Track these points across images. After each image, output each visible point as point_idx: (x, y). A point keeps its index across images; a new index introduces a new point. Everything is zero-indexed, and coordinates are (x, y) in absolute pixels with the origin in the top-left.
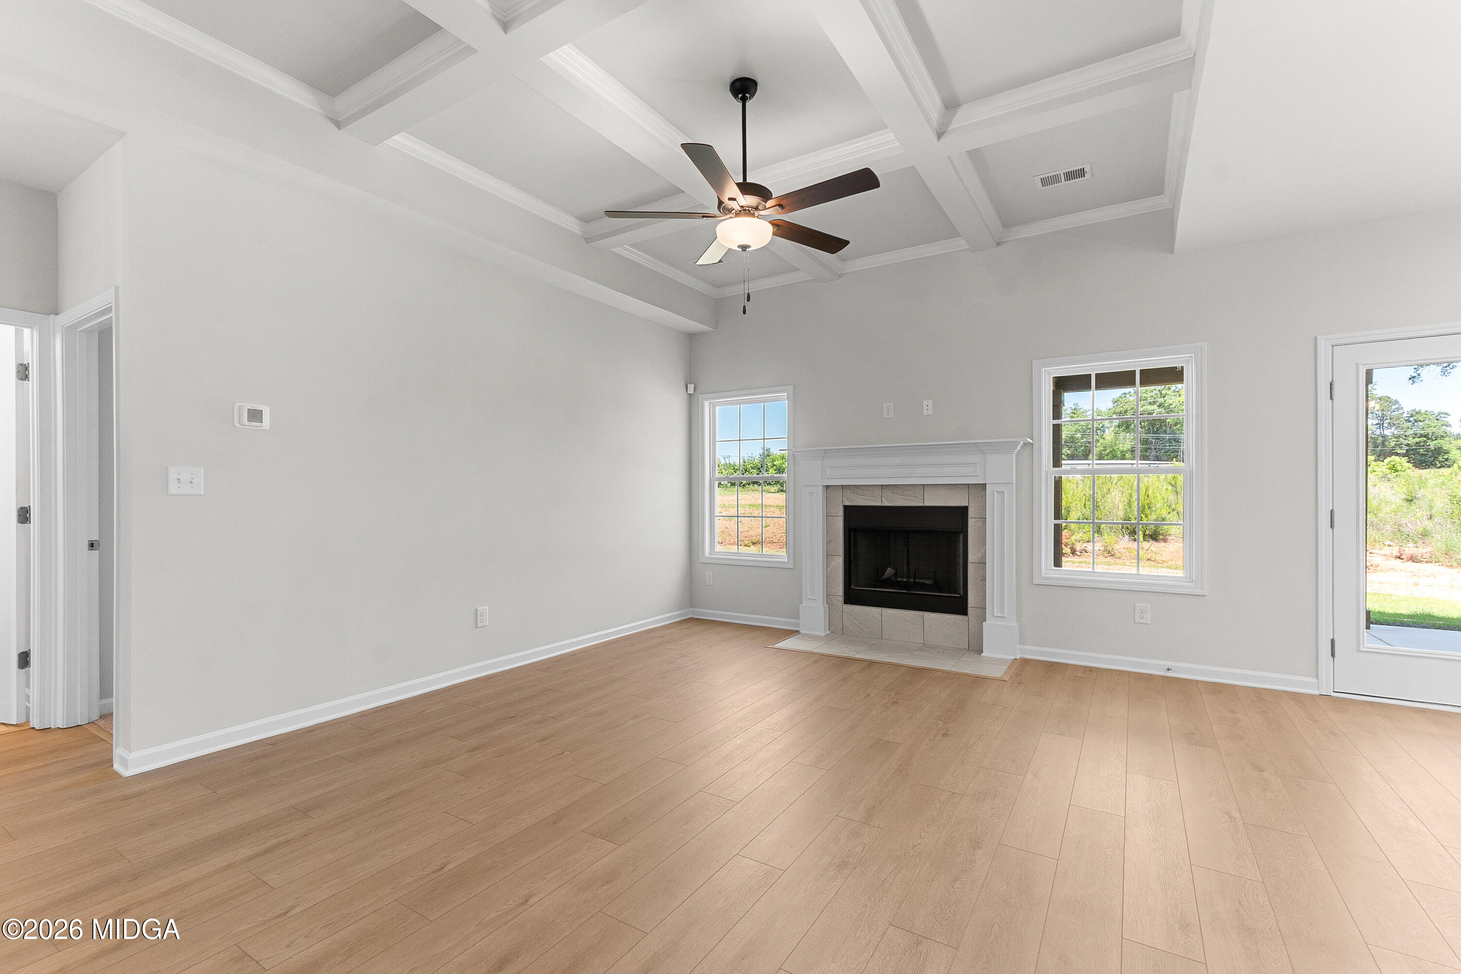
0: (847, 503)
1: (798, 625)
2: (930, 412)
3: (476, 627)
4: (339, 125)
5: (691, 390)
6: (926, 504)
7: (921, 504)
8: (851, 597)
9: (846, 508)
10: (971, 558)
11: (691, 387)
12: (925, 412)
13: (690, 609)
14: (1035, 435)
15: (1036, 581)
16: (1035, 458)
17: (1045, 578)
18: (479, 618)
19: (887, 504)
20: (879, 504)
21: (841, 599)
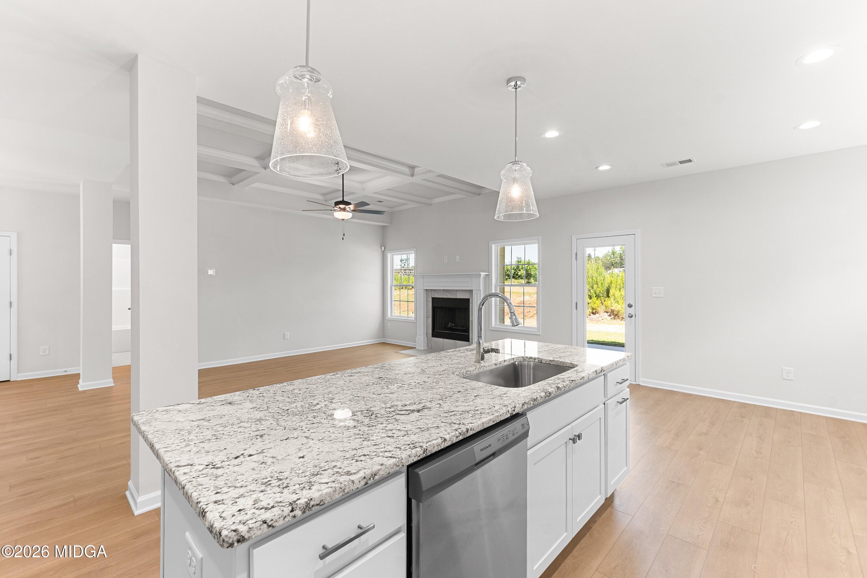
0: (433, 297)
1: (415, 345)
2: (459, 261)
3: (284, 339)
4: (233, 184)
5: (383, 249)
6: (457, 297)
7: (455, 298)
8: (434, 335)
9: (433, 298)
10: (470, 320)
11: (383, 248)
12: (457, 261)
13: (383, 339)
14: (490, 271)
15: (490, 329)
16: (490, 280)
17: (493, 327)
18: (285, 336)
19: (445, 297)
20: (443, 297)
21: (431, 335)
